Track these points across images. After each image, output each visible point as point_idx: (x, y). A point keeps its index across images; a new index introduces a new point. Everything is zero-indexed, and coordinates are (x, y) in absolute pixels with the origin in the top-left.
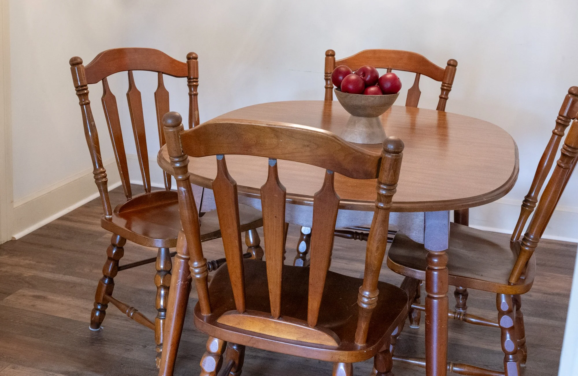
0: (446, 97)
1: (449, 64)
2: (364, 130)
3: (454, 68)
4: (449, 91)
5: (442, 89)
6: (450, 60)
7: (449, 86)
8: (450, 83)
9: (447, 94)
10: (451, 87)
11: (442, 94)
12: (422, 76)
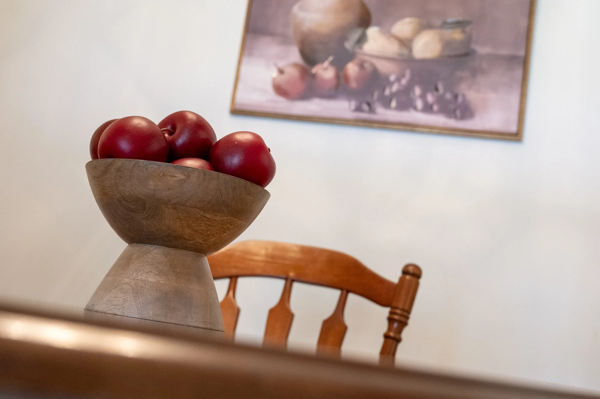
0: (397, 336)
1: (405, 272)
2: (152, 279)
3: (414, 280)
4: (403, 324)
5: (391, 320)
6: (407, 266)
7: (405, 314)
8: (406, 308)
9: (400, 331)
10: (407, 318)
11: (390, 329)
12: (352, 298)
